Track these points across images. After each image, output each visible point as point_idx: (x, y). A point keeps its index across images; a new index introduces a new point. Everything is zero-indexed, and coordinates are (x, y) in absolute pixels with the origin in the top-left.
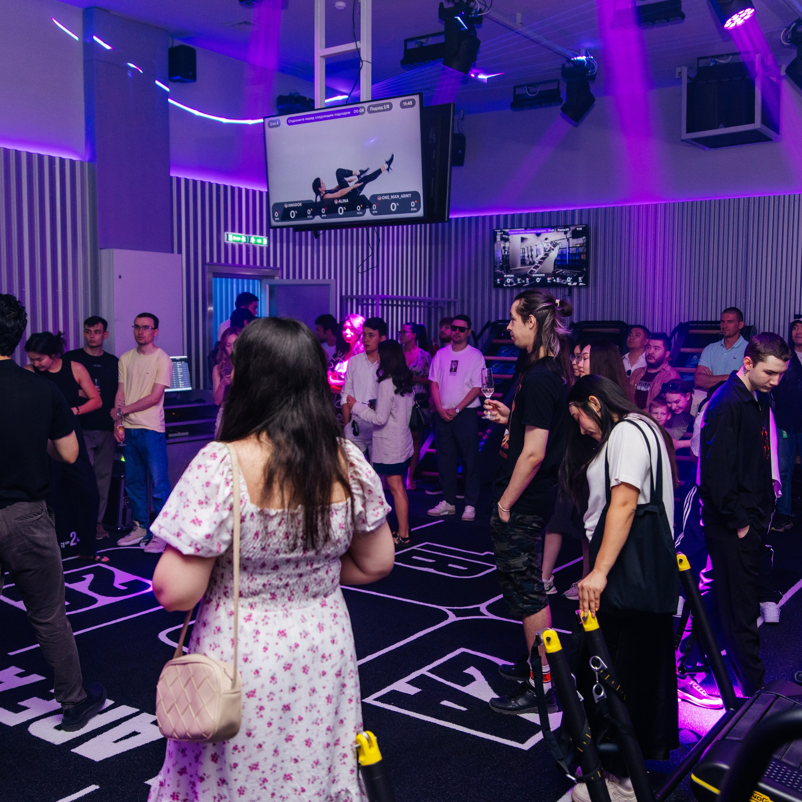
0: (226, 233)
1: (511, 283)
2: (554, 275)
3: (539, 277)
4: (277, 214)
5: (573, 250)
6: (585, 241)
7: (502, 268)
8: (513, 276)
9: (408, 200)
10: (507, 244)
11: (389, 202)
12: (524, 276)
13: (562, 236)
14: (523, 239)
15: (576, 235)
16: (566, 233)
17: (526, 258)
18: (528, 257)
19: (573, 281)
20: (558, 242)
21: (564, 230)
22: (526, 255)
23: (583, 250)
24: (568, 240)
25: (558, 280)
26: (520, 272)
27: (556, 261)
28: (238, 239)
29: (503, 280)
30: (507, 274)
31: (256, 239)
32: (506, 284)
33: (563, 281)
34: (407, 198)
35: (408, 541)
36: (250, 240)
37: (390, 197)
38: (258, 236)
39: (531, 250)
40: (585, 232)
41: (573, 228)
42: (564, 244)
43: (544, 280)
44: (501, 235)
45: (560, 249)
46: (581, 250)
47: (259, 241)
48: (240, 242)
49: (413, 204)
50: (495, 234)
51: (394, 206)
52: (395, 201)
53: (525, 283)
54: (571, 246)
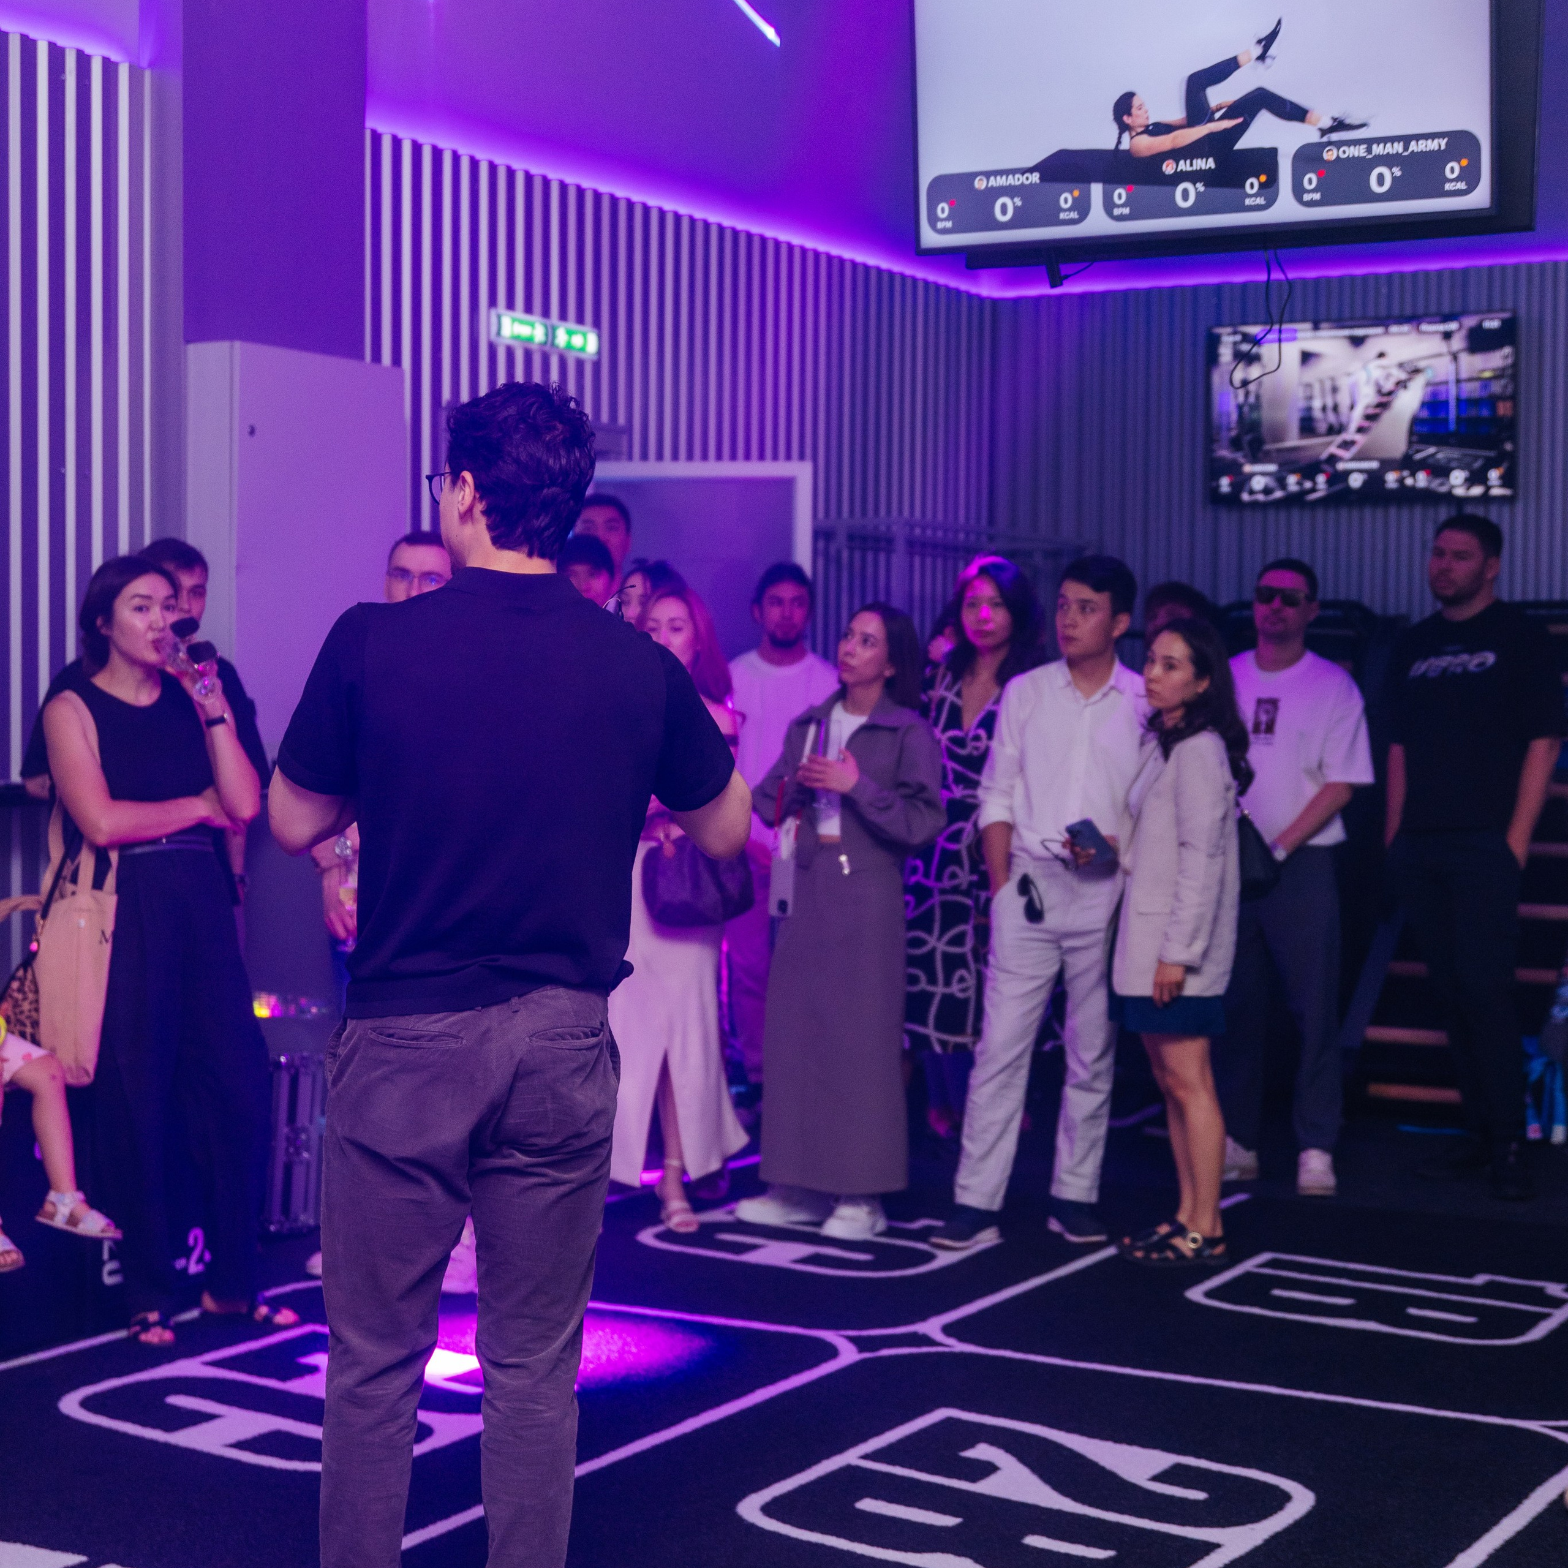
0: (493, 313)
1: (1267, 491)
2: (1408, 463)
3: (1361, 471)
4: (943, 209)
5: (1471, 390)
6: (1510, 361)
7: (1236, 444)
8: (1272, 468)
9: (1438, 159)
10: (1254, 372)
11: (1365, 165)
12: (1309, 470)
13: (1435, 345)
14: (1307, 357)
15: (1479, 342)
16: (1447, 336)
17: (1317, 414)
18: (1324, 409)
19: (1470, 482)
20: (1422, 364)
21: (1441, 327)
22: (1317, 404)
23: (1505, 387)
24: (1455, 357)
25: (1422, 480)
26: (1293, 456)
27: (1416, 421)
28: (524, 331)
29: (1241, 482)
30: (1255, 460)
31: (570, 333)
32: (1252, 492)
33: (1438, 481)
34: (1431, 152)
35: (1219, 1250)
36: (554, 337)
37: (1369, 151)
38: (572, 325)
39: (1335, 390)
40: (1506, 335)
41: (1470, 322)
42: (1443, 369)
43: (1374, 479)
44: (1235, 344)
45: (1428, 384)
46: (1496, 388)
47: (577, 341)
48: (529, 340)
49: (1452, 169)
50: (1214, 342)
51: (1381, 179)
52: (1388, 160)
53: (1313, 490)
54: (1464, 375)
